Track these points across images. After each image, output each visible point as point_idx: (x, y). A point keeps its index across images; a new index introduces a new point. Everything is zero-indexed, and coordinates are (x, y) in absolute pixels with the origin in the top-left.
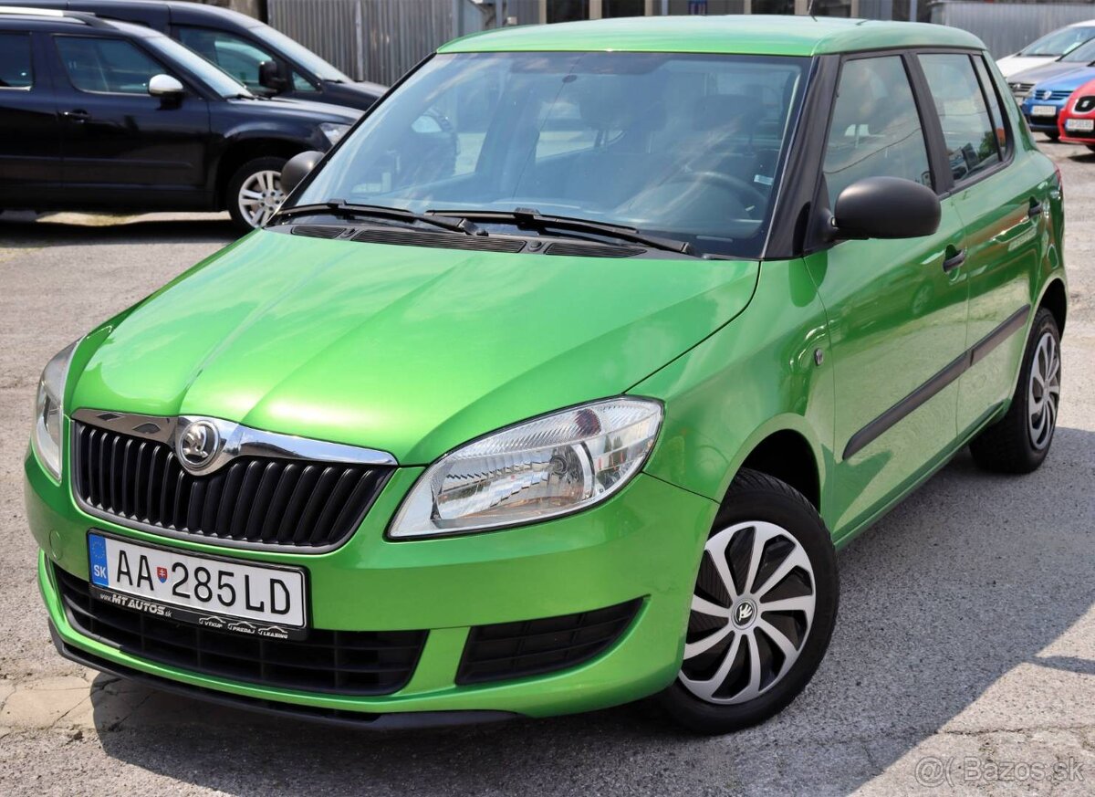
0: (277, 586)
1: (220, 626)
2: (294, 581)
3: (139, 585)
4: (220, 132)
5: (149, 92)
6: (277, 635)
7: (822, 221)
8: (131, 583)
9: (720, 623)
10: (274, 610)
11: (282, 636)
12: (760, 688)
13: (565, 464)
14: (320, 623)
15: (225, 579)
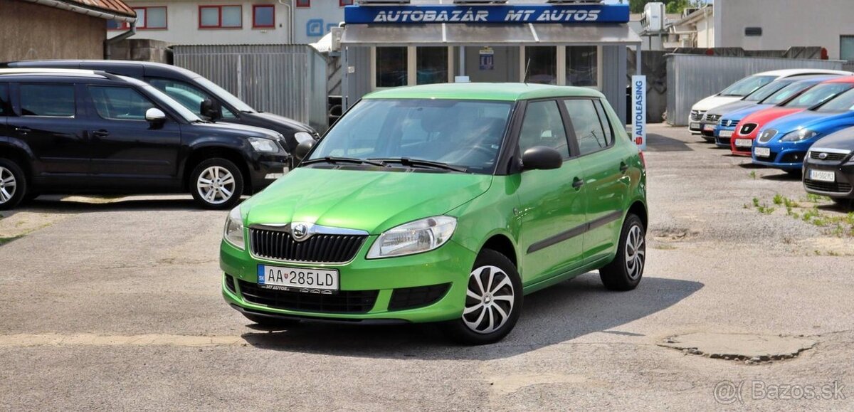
2: (334, 274)
4: (186, 144)
5: (146, 119)
7: (517, 163)
9: (478, 302)
10: (327, 285)
12: (494, 329)
13: (424, 238)
14: (343, 288)
15: (310, 275)
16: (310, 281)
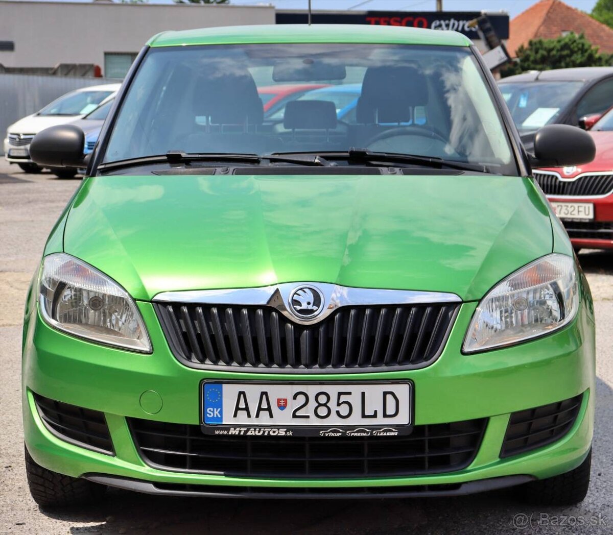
0: (389, 397)
1: (339, 434)
3: (257, 416)
6: (389, 434)
8: (249, 416)
11: (392, 434)
15: (343, 398)
16: (344, 410)
